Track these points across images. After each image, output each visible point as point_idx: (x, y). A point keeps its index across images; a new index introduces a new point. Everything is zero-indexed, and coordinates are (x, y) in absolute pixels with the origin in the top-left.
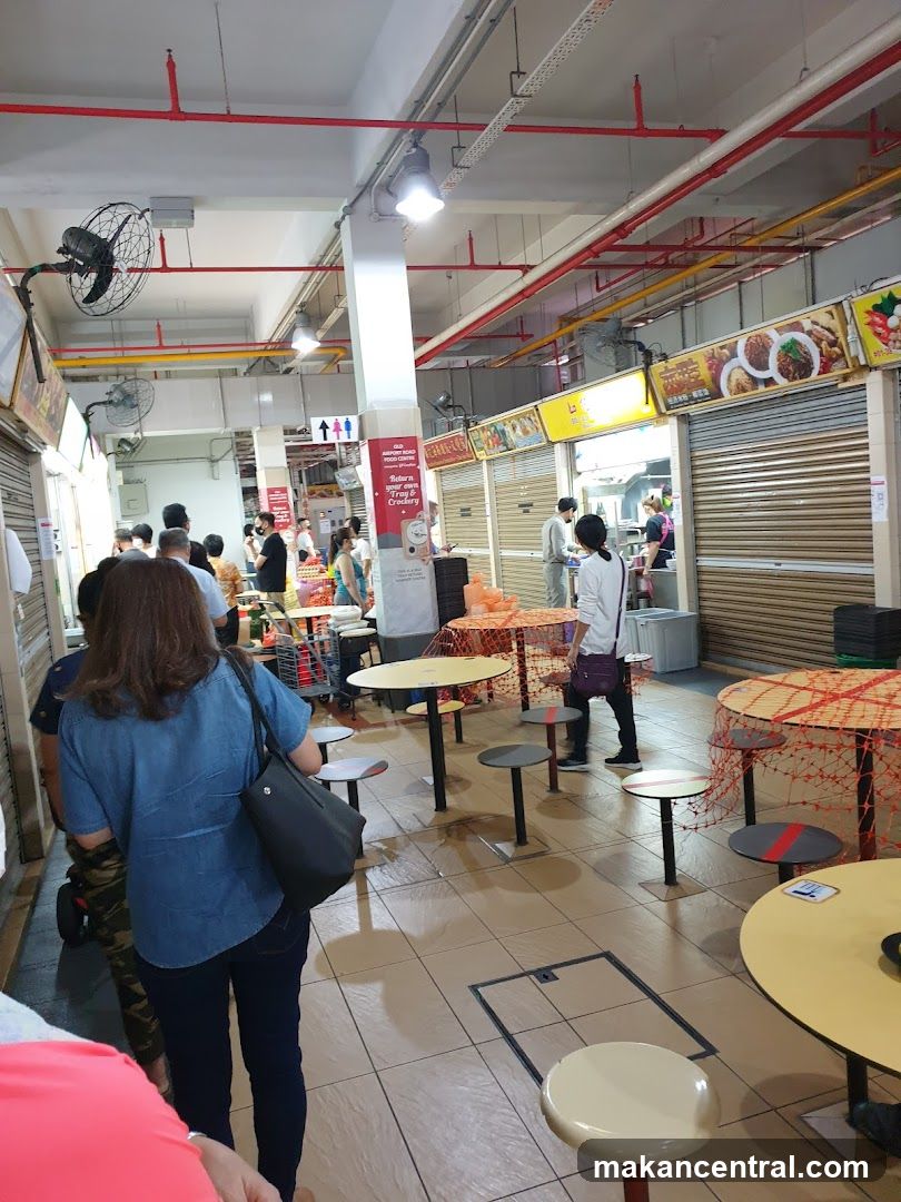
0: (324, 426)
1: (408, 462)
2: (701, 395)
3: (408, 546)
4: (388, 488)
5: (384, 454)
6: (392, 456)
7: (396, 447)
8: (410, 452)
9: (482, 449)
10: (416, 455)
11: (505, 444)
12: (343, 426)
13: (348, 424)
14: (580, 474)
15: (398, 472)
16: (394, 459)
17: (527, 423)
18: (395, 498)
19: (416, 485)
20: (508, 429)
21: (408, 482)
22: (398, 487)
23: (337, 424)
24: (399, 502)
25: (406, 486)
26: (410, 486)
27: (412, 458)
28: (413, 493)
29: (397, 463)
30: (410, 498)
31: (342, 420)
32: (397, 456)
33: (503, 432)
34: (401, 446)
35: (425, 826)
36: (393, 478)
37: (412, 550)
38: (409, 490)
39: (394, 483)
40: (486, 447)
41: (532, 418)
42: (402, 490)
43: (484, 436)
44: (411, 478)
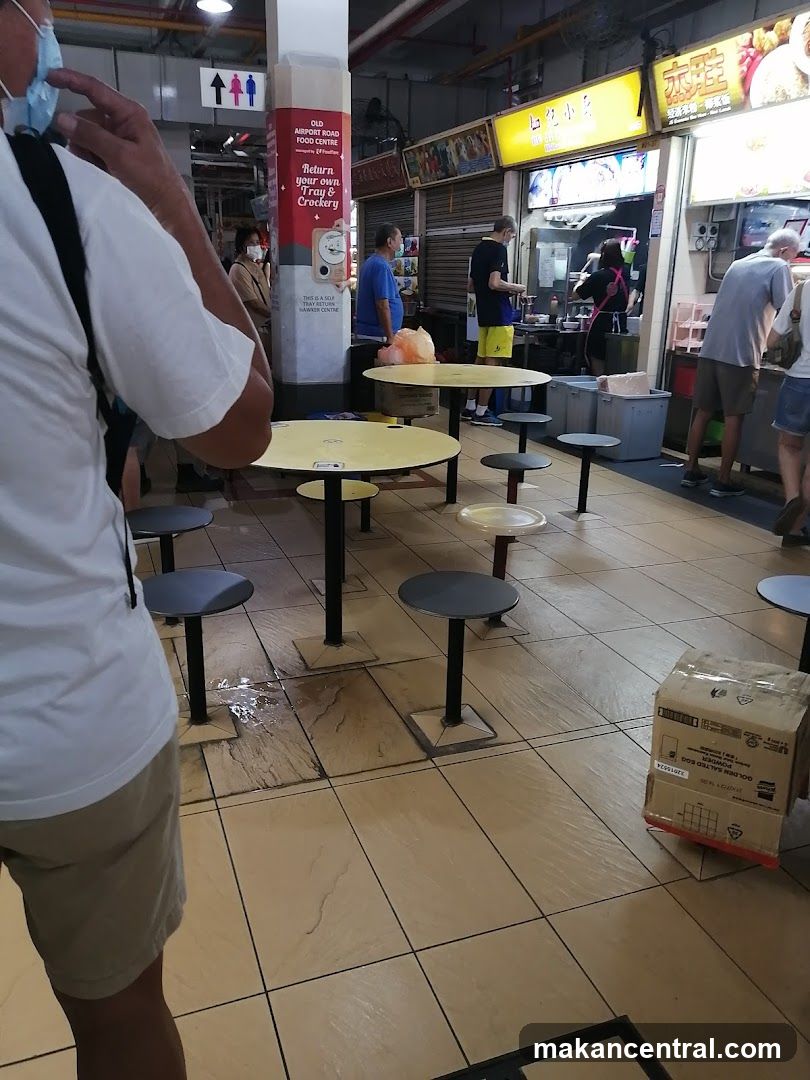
0: (218, 83)
1: (327, 147)
2: (718, 104)
3: (319, 264)
4: (299, 181)
5: (297, 131)
6: (308, 136)
7: (314, 123)
8: (332, 134)
9: (417, 174)
10: (340, 139)
11: (445, 170)
12: (244, 87)
13: (251, 84)
14: (530, 211)
15: (313, 160)
16: (310, 141)
17: (475, 142)
18: (306, 197)
19: (336, 182)
20: (451, 148)
21: (326, 176)
22: (312, 181)
23: (236, 82)
24: (312, 203)
25: (324, 182)
26: (329, 182)
27: (334, 143)
28: (331, 192)
29: (314, 146)
30: (326, 198)
31: (243, 76)
32: (314, 137)
33: (444, 153)
34: (321, 124)
35: (307, 668)
36: (306, 166)
37: (324, 270)
38: (326, 187)
39: (309, 175)
40: (421, 171)
41: (483, 136)
42: (317, 186)
43: (419, 158)
44: (330, 171)
